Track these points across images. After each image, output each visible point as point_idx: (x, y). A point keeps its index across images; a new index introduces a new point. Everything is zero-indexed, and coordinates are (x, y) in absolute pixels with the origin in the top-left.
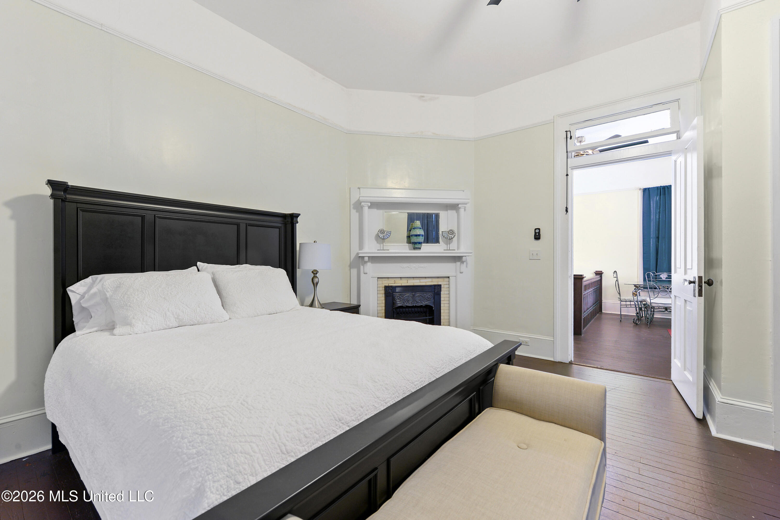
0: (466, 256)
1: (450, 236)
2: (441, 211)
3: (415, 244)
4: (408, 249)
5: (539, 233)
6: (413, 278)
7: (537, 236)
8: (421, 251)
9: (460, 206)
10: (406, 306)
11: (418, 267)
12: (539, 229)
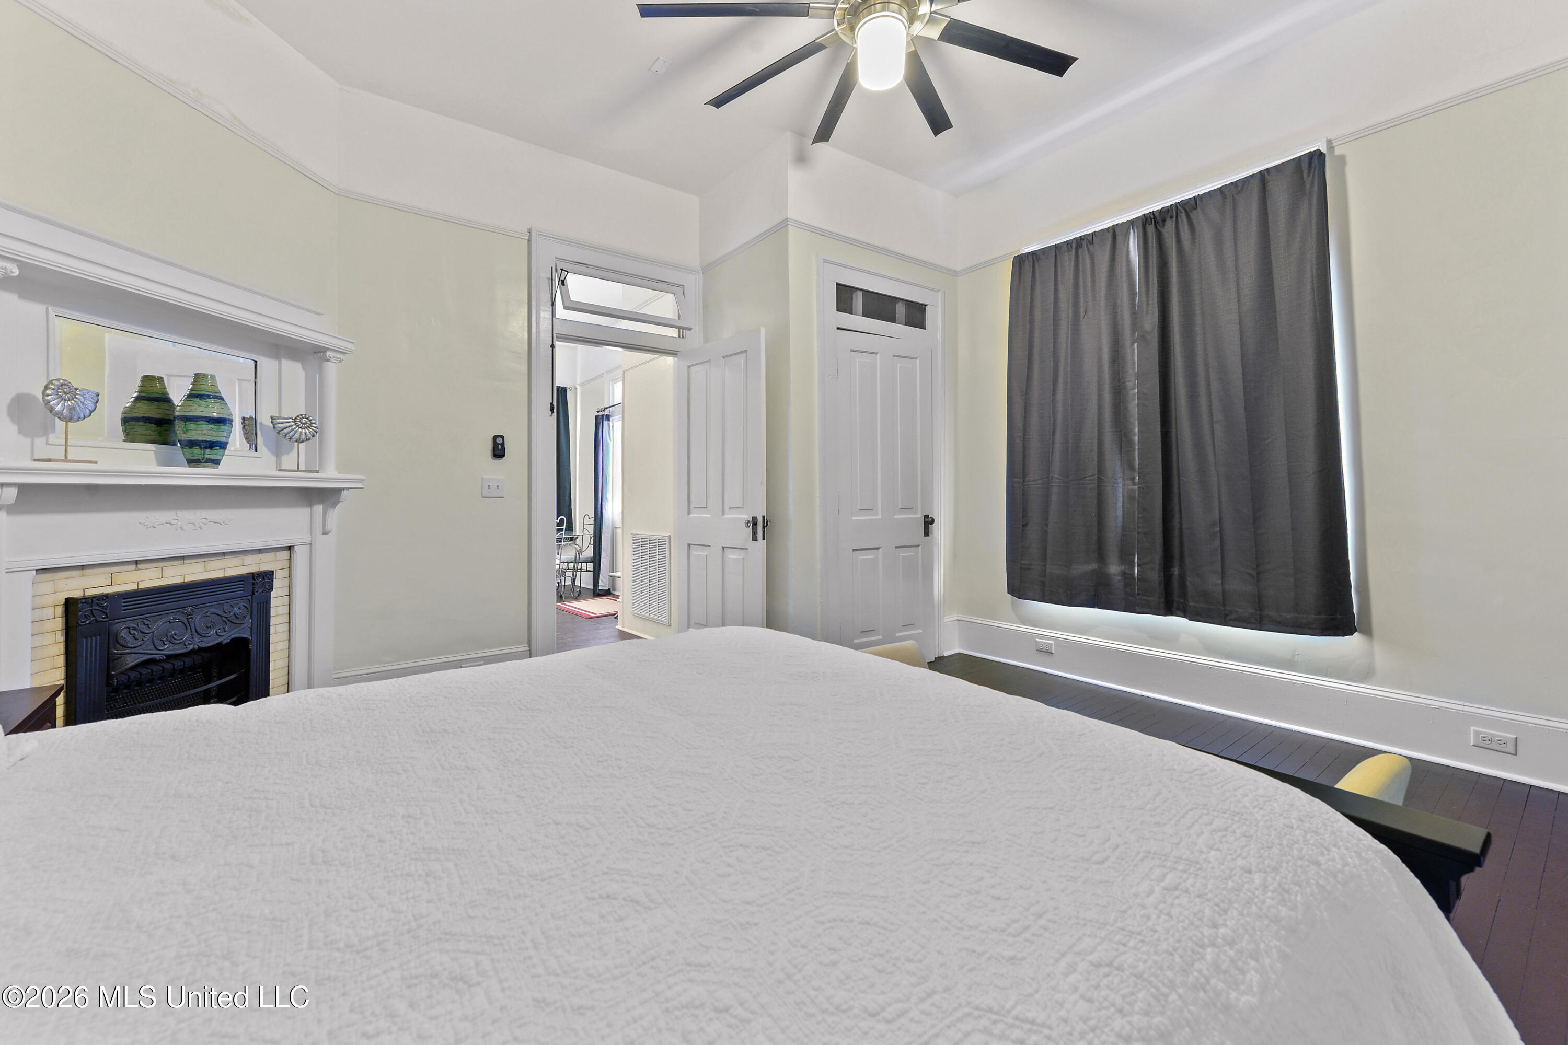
0: (348, 489)
1: (301, 433)
2: (264, 355)
3: (206, 448)
4: (154, 462)
5: (503, 444)
6: (183, 558)
7: (498, 451)
8: (223, 468)
9: (328, 353)
10: (166, 656)
11: (204, 521)
12: (502, 437)
